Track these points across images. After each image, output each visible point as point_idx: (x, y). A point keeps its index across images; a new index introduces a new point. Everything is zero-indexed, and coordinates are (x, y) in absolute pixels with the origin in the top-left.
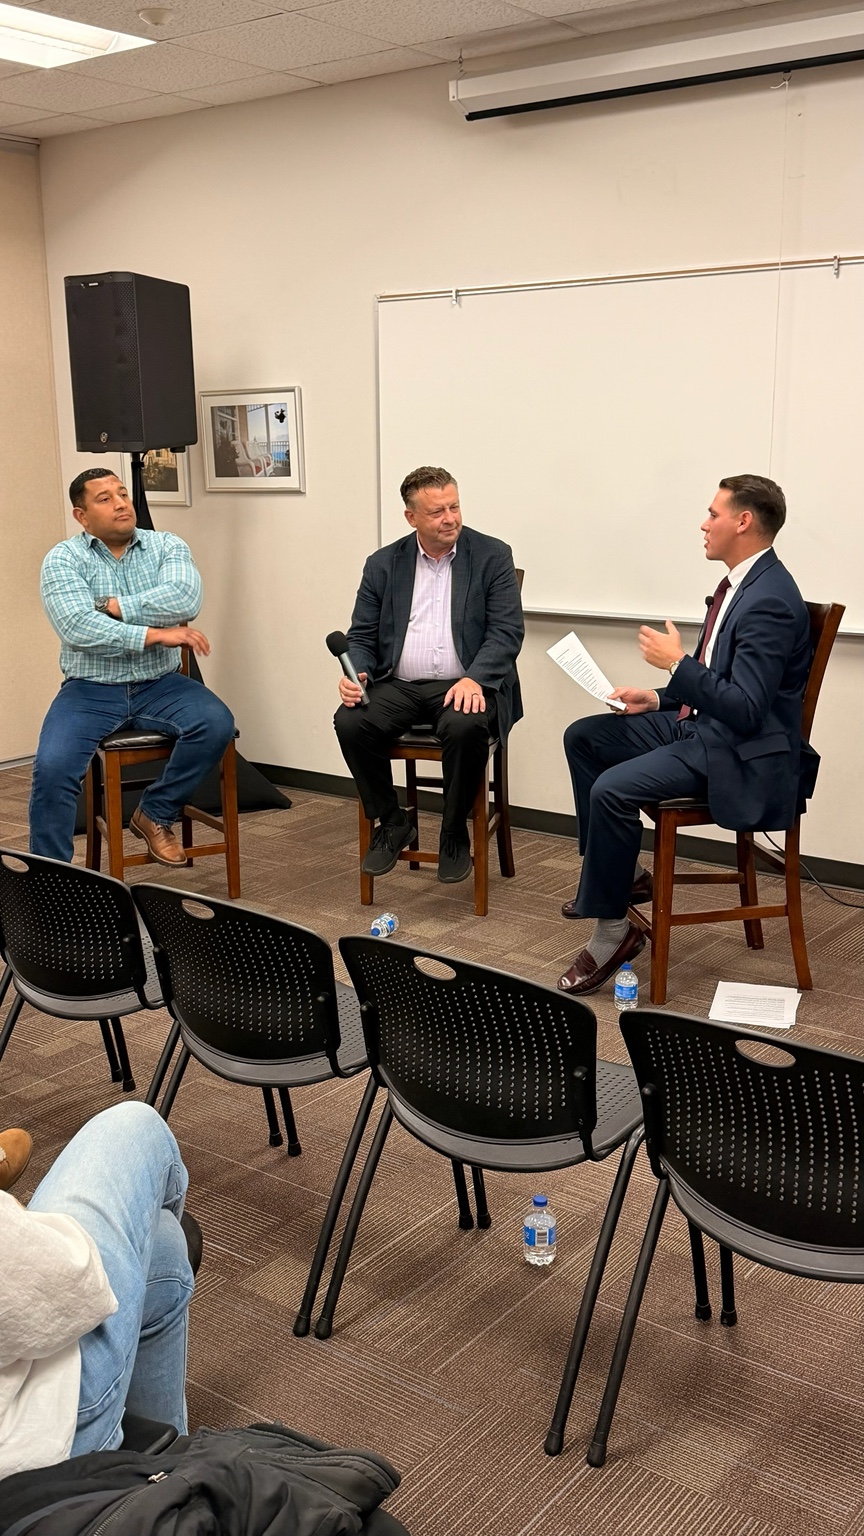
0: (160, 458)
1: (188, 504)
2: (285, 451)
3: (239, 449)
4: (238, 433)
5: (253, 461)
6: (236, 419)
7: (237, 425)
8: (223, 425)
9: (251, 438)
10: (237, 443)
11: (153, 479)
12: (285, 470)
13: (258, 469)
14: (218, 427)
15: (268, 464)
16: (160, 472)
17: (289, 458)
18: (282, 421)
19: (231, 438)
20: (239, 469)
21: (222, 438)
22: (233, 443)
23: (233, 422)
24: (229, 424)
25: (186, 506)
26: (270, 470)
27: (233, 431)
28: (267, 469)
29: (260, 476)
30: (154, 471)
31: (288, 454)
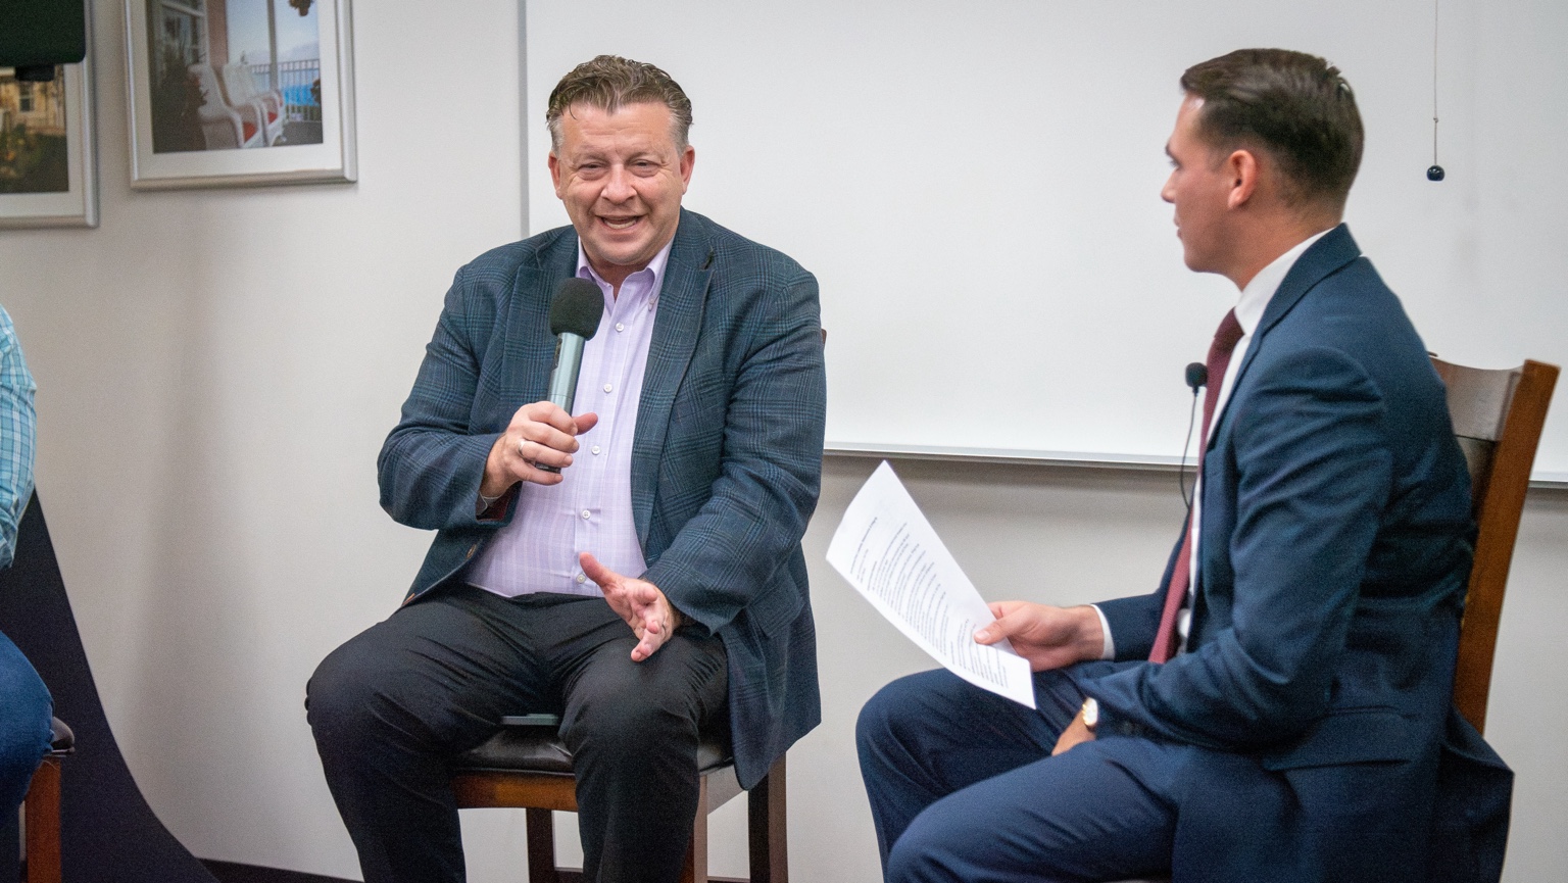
0: (30, 115)
1: (90, 221)
2: (311, 82)
3: (208, 84)
4: (205, 45)
5: (240, 110)
6: (202, 13)
7: (205, 29)
8: (172, 27)
9: (235, 57)
10: (204, 69)
11: (13, 163)
12: (309, 129)
13: (250, 130)
14: (162, 32)
15: (273, 117)
16: (28, 148)
17: (319, 99)
18: (304, 13)
19: (189, 59)
20: (207, 130)
21: (169, 57)
22: (195, 69)
23: (194, 19)
24: (186, 24)
25: (84, 227)
26: (275, 129)
27: (195, 39)
28: (270, 127)
29: (252, 147)
30: (16, 147)
31: (316, 90)
